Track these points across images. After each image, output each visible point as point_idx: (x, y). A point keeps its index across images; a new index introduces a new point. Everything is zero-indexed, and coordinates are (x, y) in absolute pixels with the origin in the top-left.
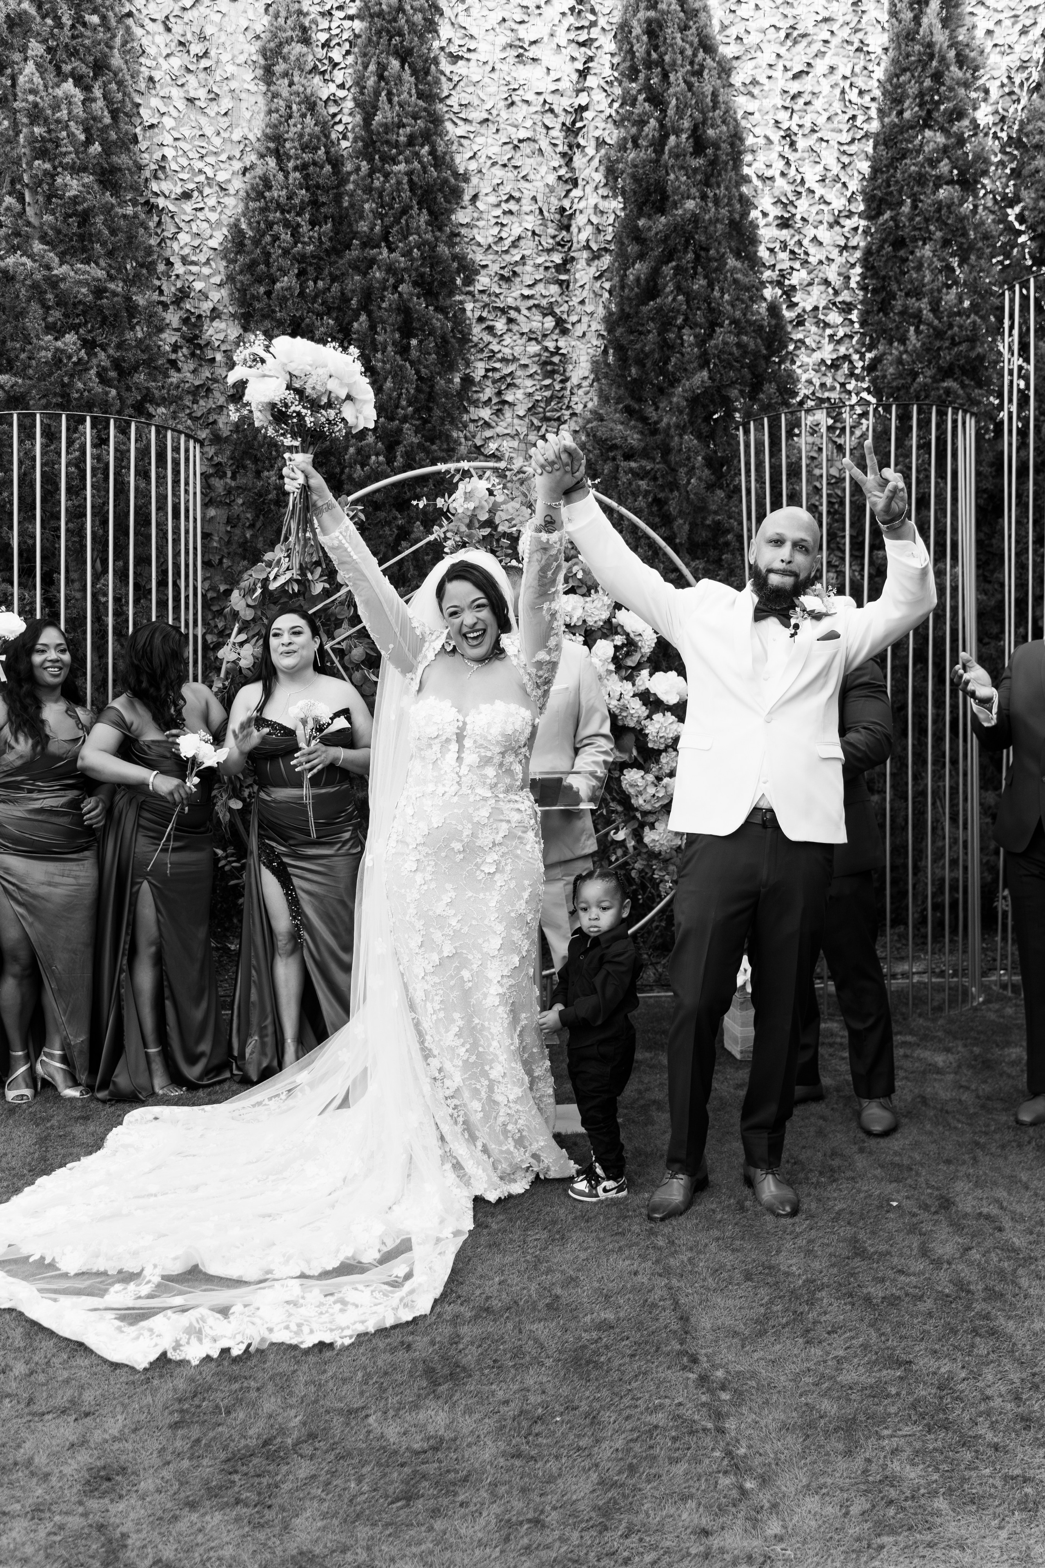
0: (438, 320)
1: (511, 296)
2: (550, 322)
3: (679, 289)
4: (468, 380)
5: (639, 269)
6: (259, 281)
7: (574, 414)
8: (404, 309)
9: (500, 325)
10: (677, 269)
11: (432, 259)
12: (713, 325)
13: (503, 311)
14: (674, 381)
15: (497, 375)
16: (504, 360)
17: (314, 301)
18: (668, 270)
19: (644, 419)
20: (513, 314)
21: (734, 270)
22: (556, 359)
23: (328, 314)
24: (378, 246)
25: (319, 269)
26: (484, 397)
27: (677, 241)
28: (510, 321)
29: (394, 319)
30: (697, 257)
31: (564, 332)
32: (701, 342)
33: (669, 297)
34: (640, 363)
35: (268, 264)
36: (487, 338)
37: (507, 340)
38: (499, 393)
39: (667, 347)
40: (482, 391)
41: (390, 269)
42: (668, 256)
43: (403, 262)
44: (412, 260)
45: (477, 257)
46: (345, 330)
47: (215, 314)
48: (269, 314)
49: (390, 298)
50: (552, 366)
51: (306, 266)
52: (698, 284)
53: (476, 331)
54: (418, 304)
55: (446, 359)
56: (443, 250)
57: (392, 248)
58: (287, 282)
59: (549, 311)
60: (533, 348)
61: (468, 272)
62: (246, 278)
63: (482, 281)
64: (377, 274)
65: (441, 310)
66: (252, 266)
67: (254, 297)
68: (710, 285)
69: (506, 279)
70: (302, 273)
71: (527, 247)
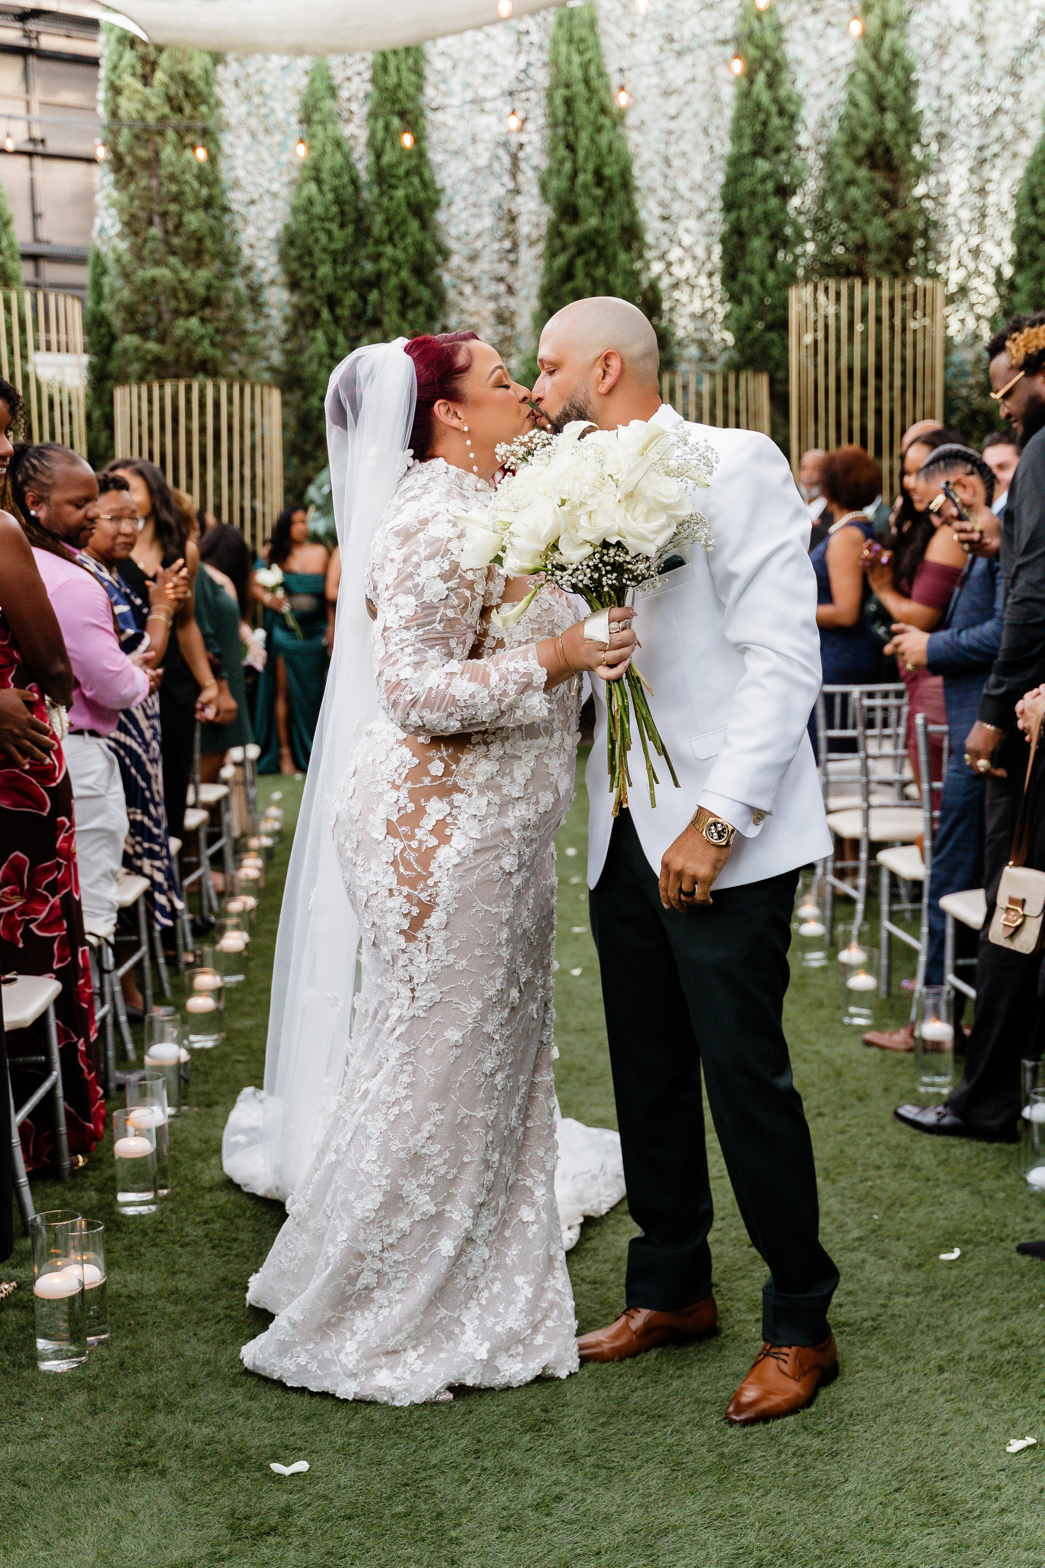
0: (425, 294)
1: (475, 271)
2: (502, 288)
3: (588, 275)
5: (561, 260)
6: (305, 266)
8: (404, 289)
9: (468, 289)
10: (587, 263)
11: (421, 252)
13: (470, 281)
17: (343, 281)
18: (579, 262)
20: (477, 283)
23: (352, 288)
24: (386, 244)
25: (345, 259)
27: (585, 244)
28: (475, 287)
29: (398, 294)
30: (599, 254)
31: (513, 294)
35: (310, 256)
36: (459, 299)
37: (473, 300)
41: (394, 261)
42: (580, 252)
43: (402, 255)
44: (409, 254)
45: (452, 244)
46: (364, 298)
47: (272, 282)
48: (312, 290)
49: (393, 281)
50: (503, 318)
51: (337, 258)
52: (600, 272)
53: (451, 295)
54: (412, 283)
55: (431, 316)
56: (429, 247)
57: (395, 246)
58: (324, 270)
59: (501, 279)
60: (492, 306)
61: (446, 254)
62: (295, 266)
63: (455, 261)
64: (385, 264)
65: (427, 285)
66: (300, 258)
67: (302, 278)
68: (609, 271)
69: (473, 258)
70: (335, 262)
71: (486, 239)
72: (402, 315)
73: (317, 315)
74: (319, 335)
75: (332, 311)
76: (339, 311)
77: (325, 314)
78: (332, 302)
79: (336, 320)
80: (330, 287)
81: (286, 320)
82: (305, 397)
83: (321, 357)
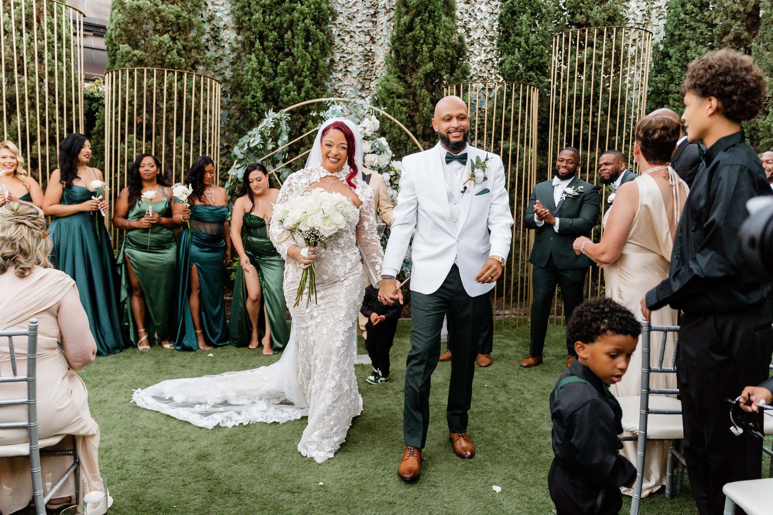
0: (321, 36)
1: (352, 26)
2: (368, 38)
3: (422, 28)
4: (332, 61)
5: (406, 19)
6: (245, 14)
7: (377, 78)
8: (307, 30)
9: (347, 38)
10: (421, 19)
11: (319, 9)
12: (435, 44)
13: (348, 32)
14: (418, 67)
15: (345, 60)
16: (347, 53)
17: (269, 24)
18: (417, 20)
19: (406, 82)
20: (352, 34)
21: (445, 21)
22: (370, 54)
23: (275, 30)
24: (297, 3)
25: (271, 11)
26: (339, 68)
27: (422, 8)
28: (351, 37)
29: (303, 34)
30: (430, 15)
31: (374, 43)
32: (431, 50)
33: (417, 31)
34: (405, 58)
35: (249, 7)
36: (341, 43)
37: (350, 45)
38: (346, 67)
39: (416, 52)
40: (339, 66)
41: (301, 13)
42: (418, 14)
43: (307, 10)
44: (311, 9)
45: (338, 9)
46: (282, 37)
47: (225, 27)
48: (250, 29)
49: (301, 25)
50: (368, 57)
51: (266, 9)
52: (430, 26)
53: (337, 40)
54: (313, 28)
55: (324, 52)
56: (324, 6)
57: (302, 5)
58: (257, 16)
59: (368, 34)
60: (361, 49)
61: (335, 15)
62: (240, 13)
63: (340, 19)
64: (296, 15)
65: (322, 31)
66: (243, 7)
67: (243, 21)
68: (435, 27)
69: (350, 19)
70: (264, 12)
71: (360, 6)
72: (306, 47)
73: (252, 44)
74: (253, 57)
75: (262, 44)
76: (265, 43)
77: (257, 45)
78: (262, 37)
79: (264, 49)
80: (260, 27)
81: (233, 50)
82: (243, 97)
83: (253, 71)
